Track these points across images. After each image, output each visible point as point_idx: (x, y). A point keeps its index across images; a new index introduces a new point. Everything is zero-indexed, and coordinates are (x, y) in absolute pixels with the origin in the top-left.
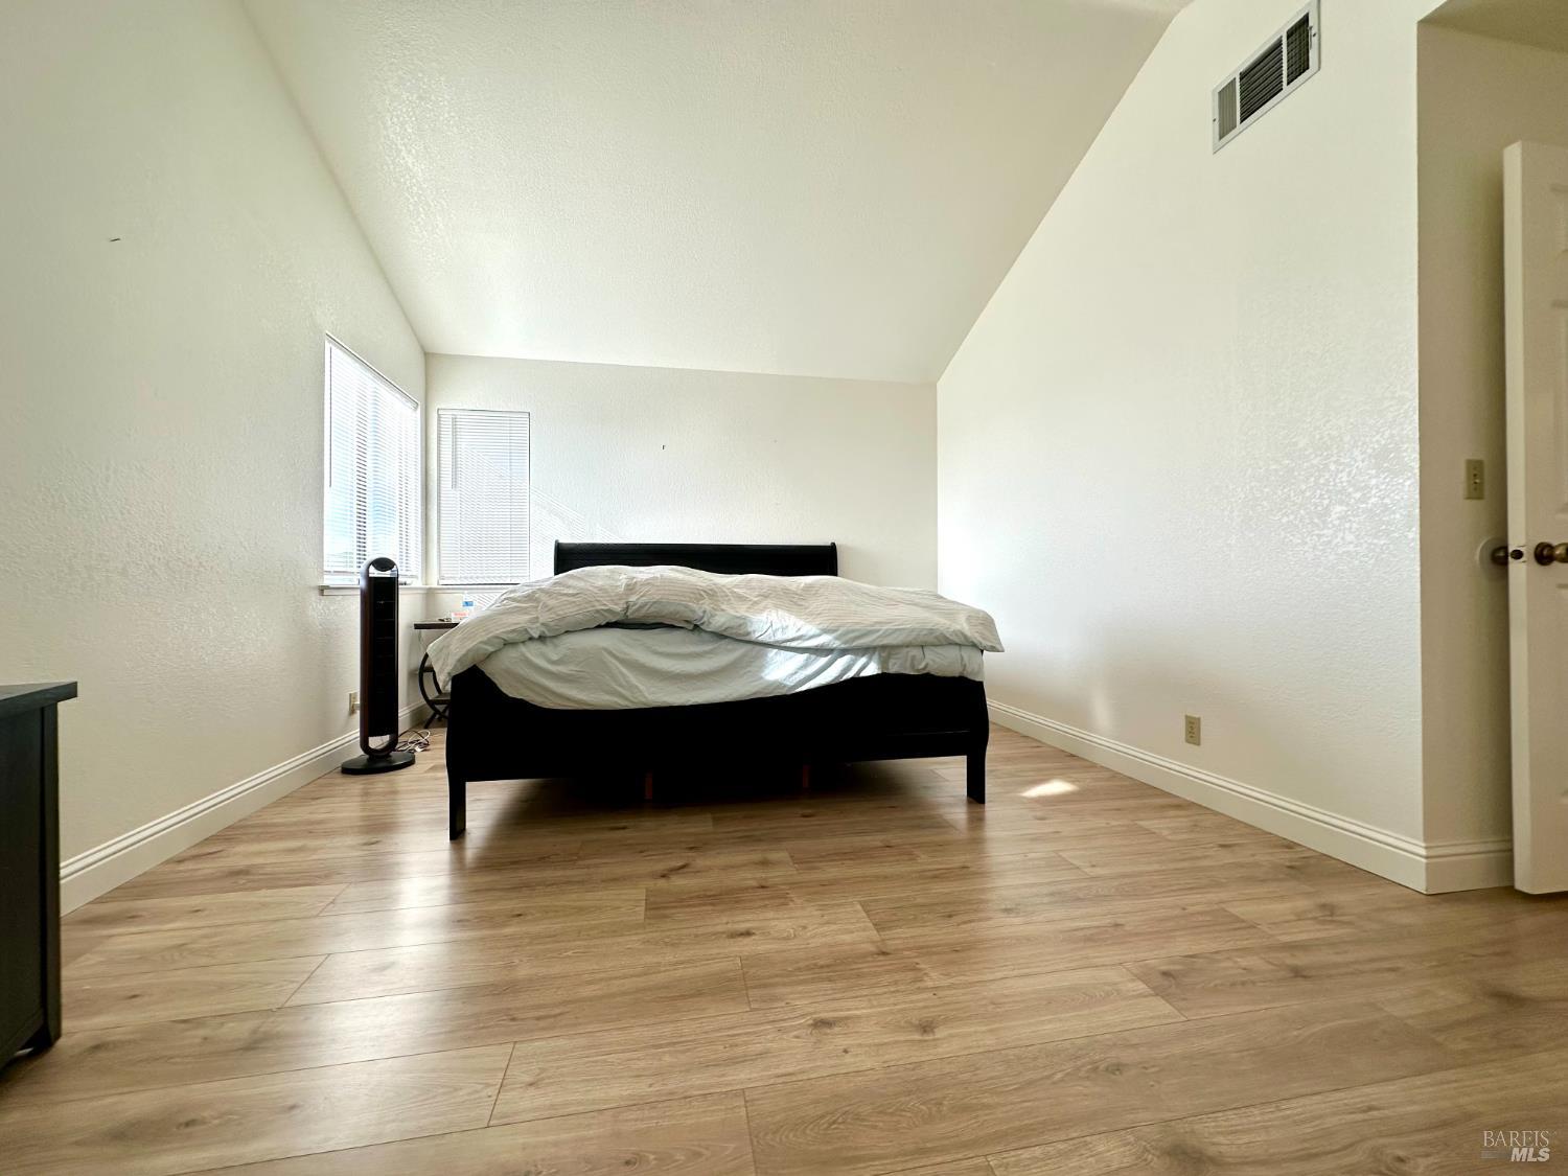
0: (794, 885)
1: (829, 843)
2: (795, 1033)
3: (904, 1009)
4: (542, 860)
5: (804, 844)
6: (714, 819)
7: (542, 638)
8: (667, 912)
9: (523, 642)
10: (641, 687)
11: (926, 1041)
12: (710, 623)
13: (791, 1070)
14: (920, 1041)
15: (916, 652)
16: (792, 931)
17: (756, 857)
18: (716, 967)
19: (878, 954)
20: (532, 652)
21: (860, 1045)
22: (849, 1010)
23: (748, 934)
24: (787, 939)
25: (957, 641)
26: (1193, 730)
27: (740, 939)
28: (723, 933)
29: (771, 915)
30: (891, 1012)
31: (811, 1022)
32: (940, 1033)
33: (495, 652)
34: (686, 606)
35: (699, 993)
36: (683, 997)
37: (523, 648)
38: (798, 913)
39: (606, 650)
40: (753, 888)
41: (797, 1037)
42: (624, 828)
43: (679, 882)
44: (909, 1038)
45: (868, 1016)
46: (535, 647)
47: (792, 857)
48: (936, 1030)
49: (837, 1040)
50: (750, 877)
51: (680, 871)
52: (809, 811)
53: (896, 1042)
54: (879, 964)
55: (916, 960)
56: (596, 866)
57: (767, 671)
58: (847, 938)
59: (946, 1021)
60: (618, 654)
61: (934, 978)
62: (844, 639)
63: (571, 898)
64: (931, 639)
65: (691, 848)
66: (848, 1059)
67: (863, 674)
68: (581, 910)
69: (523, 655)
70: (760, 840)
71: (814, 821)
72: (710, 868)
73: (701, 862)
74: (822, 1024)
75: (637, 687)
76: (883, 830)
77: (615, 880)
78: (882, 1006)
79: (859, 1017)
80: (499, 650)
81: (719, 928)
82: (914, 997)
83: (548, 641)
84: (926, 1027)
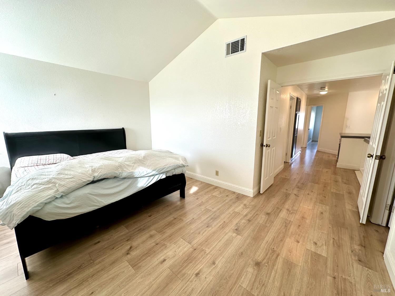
0: (165, 240)
1: (162, 223)
2: (194, 280)
3: (208, 261)
4: (80, 268)
5: (156, 226)
6: (125, 227)
7: (62, 197)
8: (140, 265)
9: (53, 201)
10: (103, 201)
11: (216, 266)
12: (122, 176)
13: (200, 289)
14: (215, 267)
15: (173, 171)
16: (174, 254)
17: (148, 235)
18: (165, 274)
19: (194, 250)
20: (59, 203)
21: (207, 275)
22: (199, 268)
23: (164, 260)
24: (174, 257)
25: (181, 166)
26: (217, 173)
27: (164, 263)
28: (159, 263)
29: (165, 252)
30: (206, 263)
31: (195, 276)
32: (217, 263)
33: (42, 208)
34: (114, 173)
35: (167, 285)
36: (165, 287)
37: (54, 203)
38: (171, 248)
39: (88, 193)
40: (155, 246)
41: (195, 281)
42: (99, 242)
43: (134, 253)
44: (213, 267)
45: (203, 267)
46: (58, 201)
47: (156, 231)
48: (216, 263)
49: (203, 276)
50: (151, 243)
51: (131, 250)
52: (149, 214)
53: (212, 270)
54: (196, 253)
55: (201, 248)
56: (103, 260)
57: (138, 184)
58: (186, 249)
59: (216, 259)
60: (93, 193)
61: (208, 251)
62: (158, 171)
63: (105, 277)
64: (177, 167)
65: (128, 240)
66: (207, 279)
67: (161, 178)
68: (113, 279)
69: (55, 205)
70: (144, 229)
71: (152, 217)
72: (139, 245)
73: (135, 244)
74: (197, 274)
75: (101, 201)
76: (171, 214)
77: (114, 262)
78: (204, 263)
79: (202, 268)
80: (43, 207)
81: (157, 263)
82: (207, 257)
83: (64, 197)
84: (214, 263)
